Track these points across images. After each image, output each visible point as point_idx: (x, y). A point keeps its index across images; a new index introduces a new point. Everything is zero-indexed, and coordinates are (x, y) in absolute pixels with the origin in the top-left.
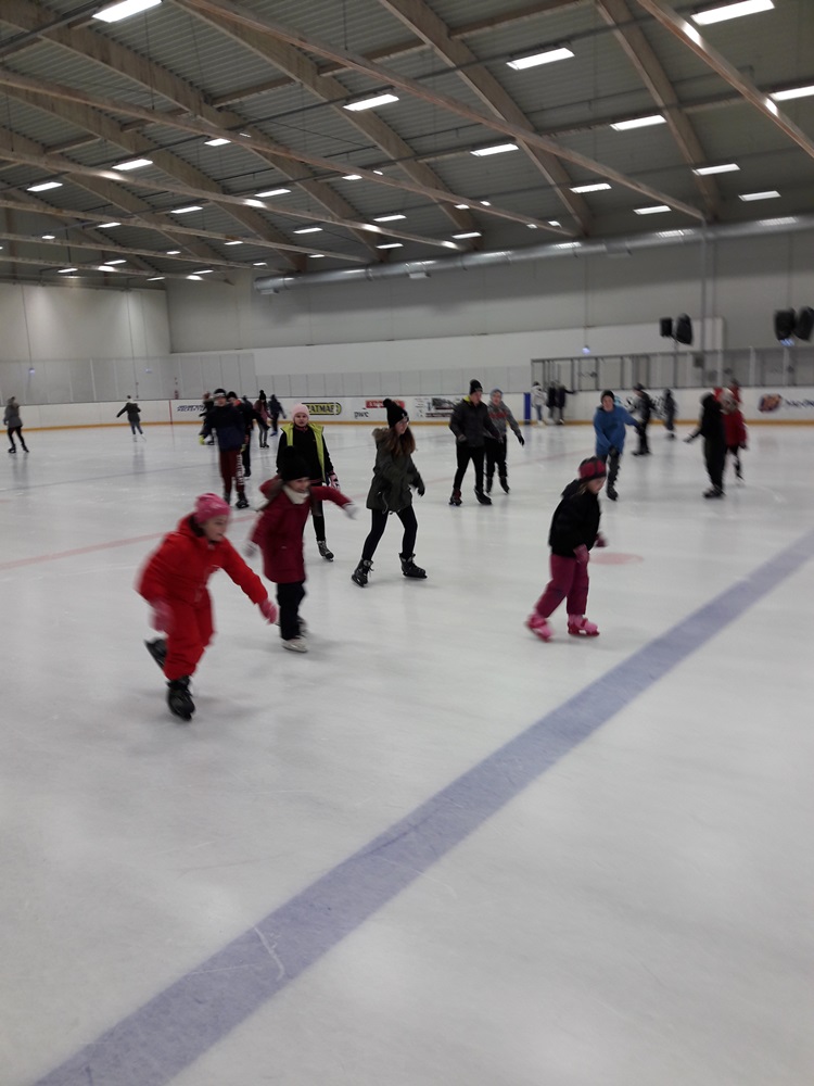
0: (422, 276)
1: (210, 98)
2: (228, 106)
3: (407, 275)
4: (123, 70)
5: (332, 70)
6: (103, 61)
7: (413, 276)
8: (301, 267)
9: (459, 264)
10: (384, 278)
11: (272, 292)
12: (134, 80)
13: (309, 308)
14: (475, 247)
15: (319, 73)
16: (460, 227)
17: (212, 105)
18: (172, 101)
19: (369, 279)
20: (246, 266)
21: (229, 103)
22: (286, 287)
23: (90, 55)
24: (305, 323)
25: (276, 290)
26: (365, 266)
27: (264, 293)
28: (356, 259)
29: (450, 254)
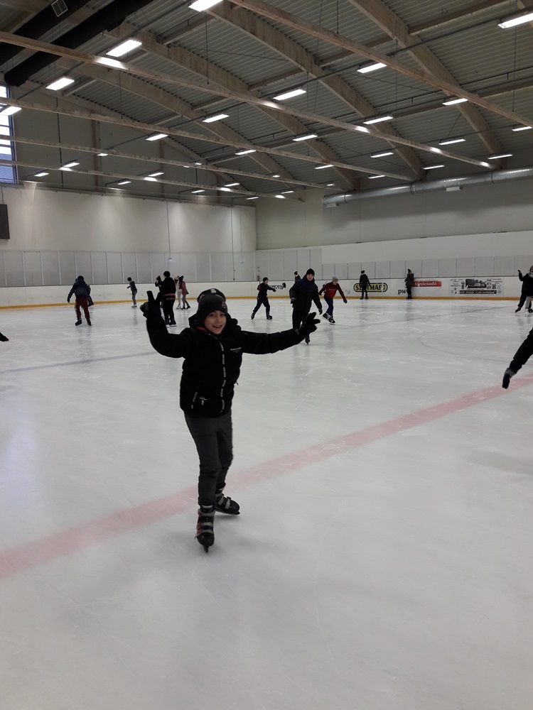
0: (457, 189)
1: (318, 60)
2: (329, 66)
3: (444, 189)
5: (421, 29)
7: (448, 190)
8: (358, 184)
9: (489, 179)
10: (424, 191)
11: (335, 205)
13: (360, 216)
14: (502, 166)
15: (409, 33)
16: (492, 152)
17: (319, 65)
18: (294, 62)
19: (412, 193)
20: (321, 187)
21: (328, 64)
22: (346, 202)
24: (355, 227)
25: (338, 204)
26: (410, 184)
27: (329, 206)
28: (405, 178)
29: (485, 172)
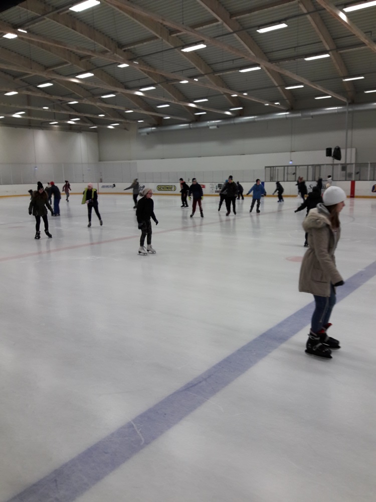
0: (215, 127)
1: (120, 46)
2: (128, 49)
3: (208, 127)
4: (82, 33)
5: (176, 33)
6: (73, 29)
7: (211, 128)
8: (159, 123)
9: (232, 122)
10: (197, 128)
11: (146, 134)
12: (87, 38)
13: (163, 142)
14: (240, 114)
15: (170, 34)
16: (233, 105)
17: (121, 49)
18: (104, 47)
19: (190, 128)
20: (135, 122)
21: (129, 48)
22: (152, 132)
23: (67, 26)
24: (160, 149)
25: (148, 133)
26: (189, 123)
27: (142, 135)
28: (185, 119)
29: (228, 117)
